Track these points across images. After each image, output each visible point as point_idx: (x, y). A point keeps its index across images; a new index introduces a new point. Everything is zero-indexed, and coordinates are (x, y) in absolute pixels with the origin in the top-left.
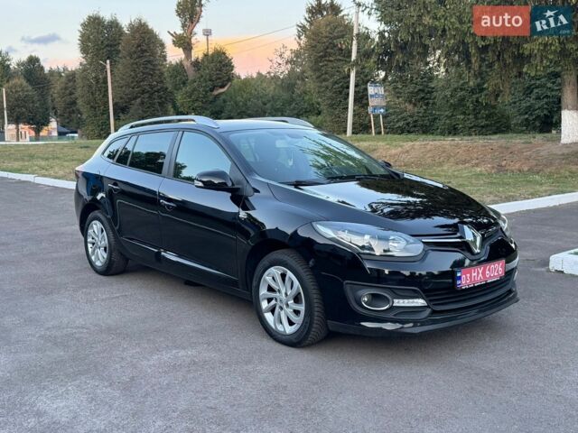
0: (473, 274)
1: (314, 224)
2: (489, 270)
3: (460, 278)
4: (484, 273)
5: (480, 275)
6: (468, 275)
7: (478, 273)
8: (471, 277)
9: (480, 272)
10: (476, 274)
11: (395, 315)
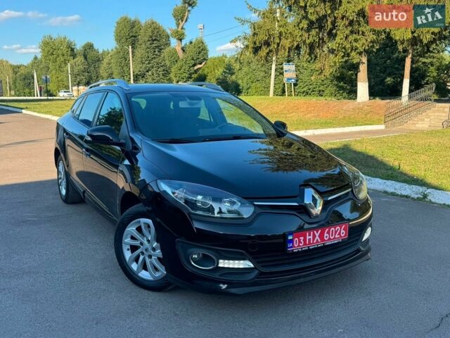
0: (308, 237)
1: (159, 181)
2: (328, 233)
3: (292, 241)
4: (321, 236)
5: (317, 238)
6: (302, 238)
7: (314, 236)
8: (305, 240)
9: (317, 235)
10: (311, 237)
11: (221, 275)
